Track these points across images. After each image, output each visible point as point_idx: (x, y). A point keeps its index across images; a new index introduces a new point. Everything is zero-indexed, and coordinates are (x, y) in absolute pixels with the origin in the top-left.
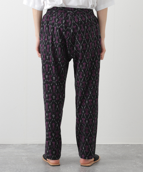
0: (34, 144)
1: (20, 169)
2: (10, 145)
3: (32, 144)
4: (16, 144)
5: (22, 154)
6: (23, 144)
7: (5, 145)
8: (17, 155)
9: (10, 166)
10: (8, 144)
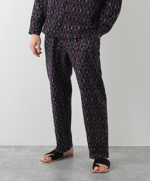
0: (51, 146)
1: (36, 175)
2: (25, 146)
3: (49, 146)
4: (32, 146)
5: (38, 157)
6: (40, 146)
7: (20, 146)
8: (33, 159)
9: (26, 171)
10: (24, 146)
